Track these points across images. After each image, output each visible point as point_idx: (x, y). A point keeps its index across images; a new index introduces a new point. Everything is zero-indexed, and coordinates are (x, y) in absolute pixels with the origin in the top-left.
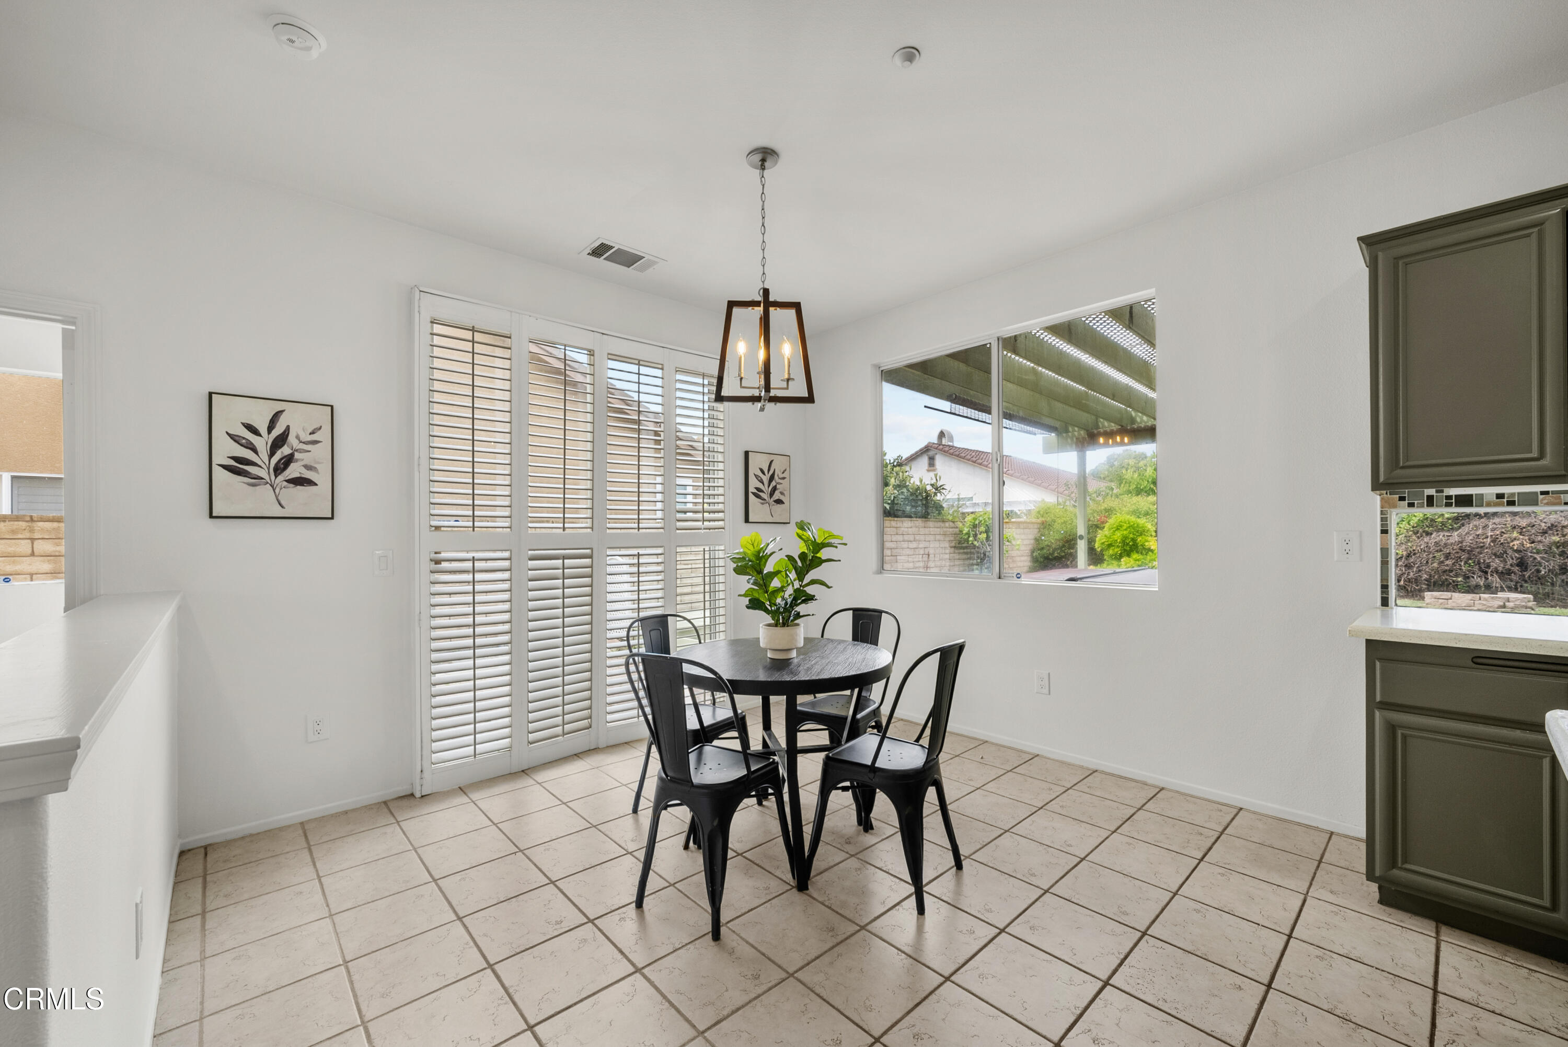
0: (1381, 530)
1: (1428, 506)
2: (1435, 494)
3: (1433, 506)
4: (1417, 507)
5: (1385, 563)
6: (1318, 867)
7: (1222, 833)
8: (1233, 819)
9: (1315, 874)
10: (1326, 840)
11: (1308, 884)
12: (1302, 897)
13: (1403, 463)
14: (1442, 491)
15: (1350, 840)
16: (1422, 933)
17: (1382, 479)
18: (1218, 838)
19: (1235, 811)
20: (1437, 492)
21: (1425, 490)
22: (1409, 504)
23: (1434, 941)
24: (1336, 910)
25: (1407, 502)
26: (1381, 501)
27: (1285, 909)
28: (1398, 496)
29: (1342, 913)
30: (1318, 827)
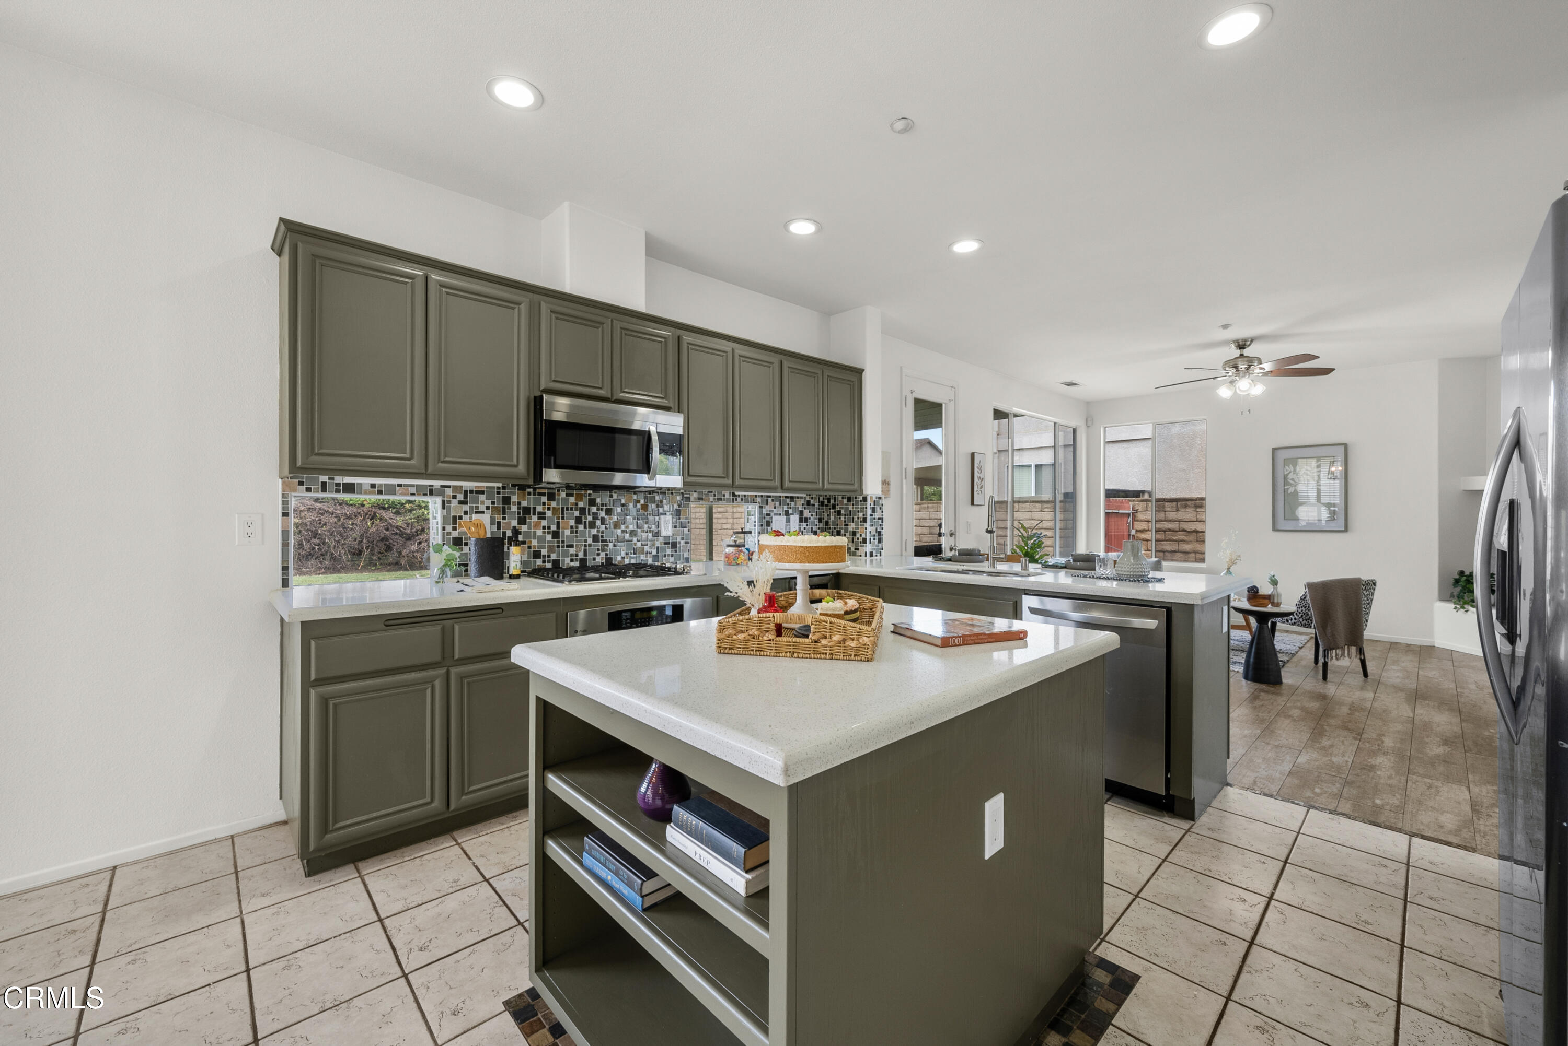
0: (283, 513)
1: (322, 491)
2: (327, 481)
3: (326, 491)
4: (314, 492)
5: (285, 545)
6: (237, 878)
7: (104, 912)
8: (110, 885)
9: (238, 888)
10: (231, 847)
11: (237, 903)
12: (238, 920)
13: (318, 450)
14: (333, 479)
15: (253, 834)
16: (349, 880)
17: (299, 464)
18: (103, 920)
19: (108, 875)
20: (330, 479)
21: (320, 476)
22: (307, 488)
23: (359, 880)
24: (275, 910)
25: (305, 486)
26: (283, 484)
27: (228, 946)
28: (297, 480)
29: (283, 909)
30: (216, 839)
